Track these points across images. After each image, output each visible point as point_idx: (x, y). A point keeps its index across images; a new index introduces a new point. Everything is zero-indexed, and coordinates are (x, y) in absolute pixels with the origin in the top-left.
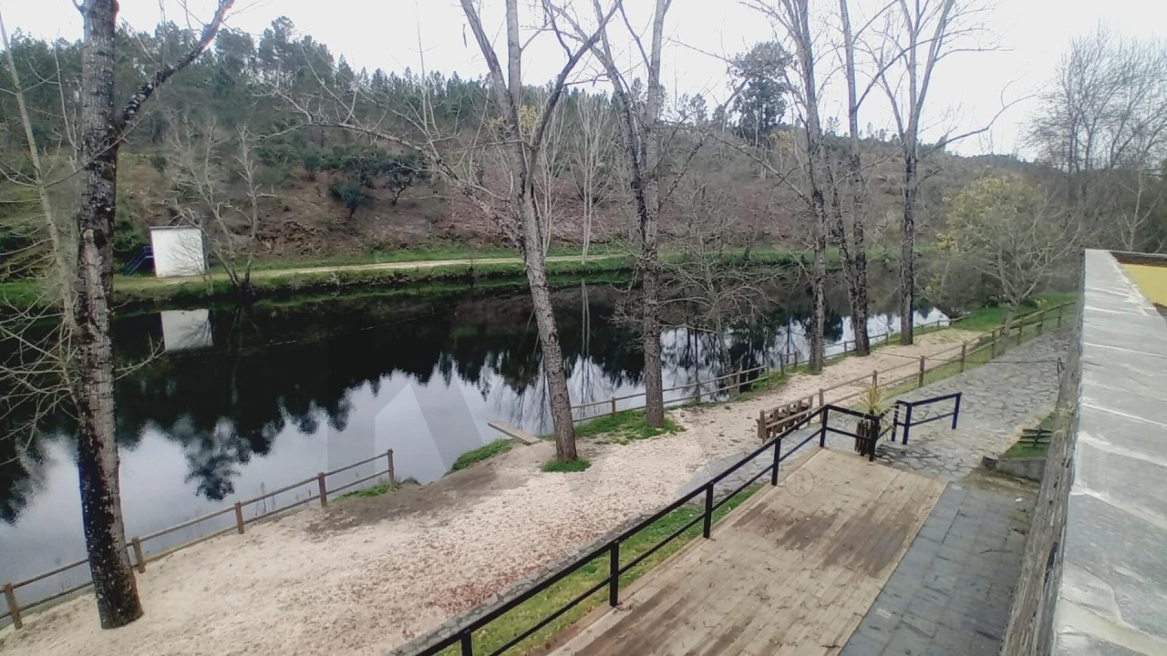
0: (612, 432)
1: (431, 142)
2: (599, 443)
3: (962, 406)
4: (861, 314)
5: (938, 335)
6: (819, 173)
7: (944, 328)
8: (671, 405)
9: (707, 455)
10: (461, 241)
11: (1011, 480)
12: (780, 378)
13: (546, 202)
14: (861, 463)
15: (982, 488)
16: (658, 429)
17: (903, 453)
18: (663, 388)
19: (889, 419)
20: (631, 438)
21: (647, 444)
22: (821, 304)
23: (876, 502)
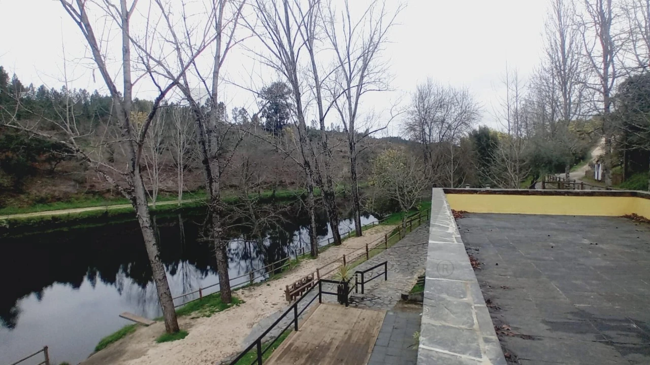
0: (201, 310)
1: (72, 138)
2: (193, 318)
3: (388, 267)
4: (335, 224)
5: (374, 230)
6: (306, 152)
7: (377, 225)
8: (236, 287)
9: (259, 315)
10: (99, 195)
11: (416, 304)
12: (296, 263)
13: (154, 169)
14: (341, 308)
15: (403, 311)
16: (228, 304)
17: (363, 299)
18: (230, 278)
19: (353, 282)
20: (213, 312)
21: (223, 315)
22: (313, 220)
23: (352, 330)
